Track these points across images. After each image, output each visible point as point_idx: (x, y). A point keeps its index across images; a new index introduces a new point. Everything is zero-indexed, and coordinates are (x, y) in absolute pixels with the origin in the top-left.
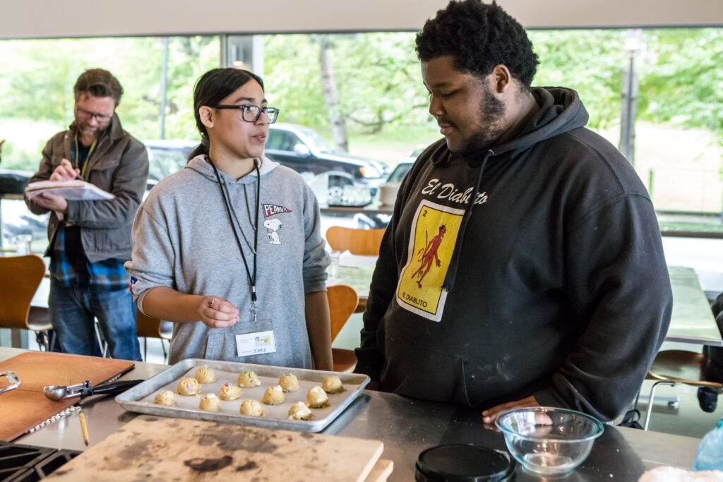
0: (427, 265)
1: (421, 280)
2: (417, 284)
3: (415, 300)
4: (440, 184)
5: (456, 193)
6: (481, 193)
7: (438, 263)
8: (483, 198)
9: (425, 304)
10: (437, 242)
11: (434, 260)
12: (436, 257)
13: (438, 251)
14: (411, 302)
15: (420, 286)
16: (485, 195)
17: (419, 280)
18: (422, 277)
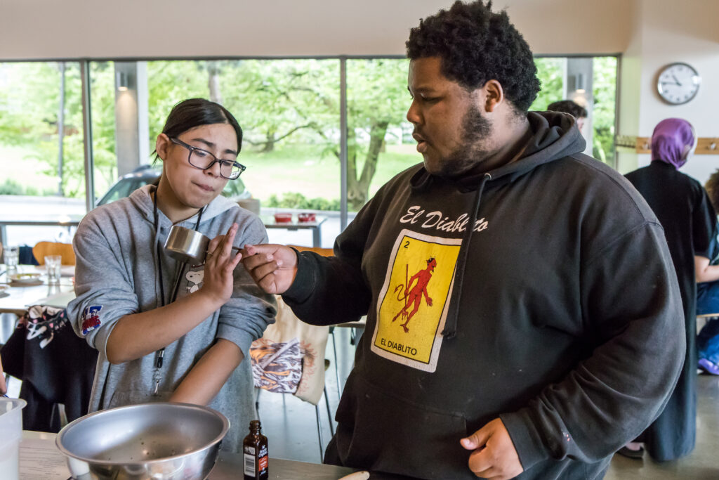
0: (413, 304)
1: (407, 323)
2: (402, 328)
3: (400, 347)
4: (423, 212)
5: (446, 222)
6: (479, 219)
7: (429, 302)
8: (482, 225)
9: (414, 352)
10: (424, 277)
11: (423, 298)
12: (426, 295)
13: (428, 287)
14: (395, 350)
15: (406, 330)
16: (484, 221)
17: (404, 322)
18: (408, 319)
